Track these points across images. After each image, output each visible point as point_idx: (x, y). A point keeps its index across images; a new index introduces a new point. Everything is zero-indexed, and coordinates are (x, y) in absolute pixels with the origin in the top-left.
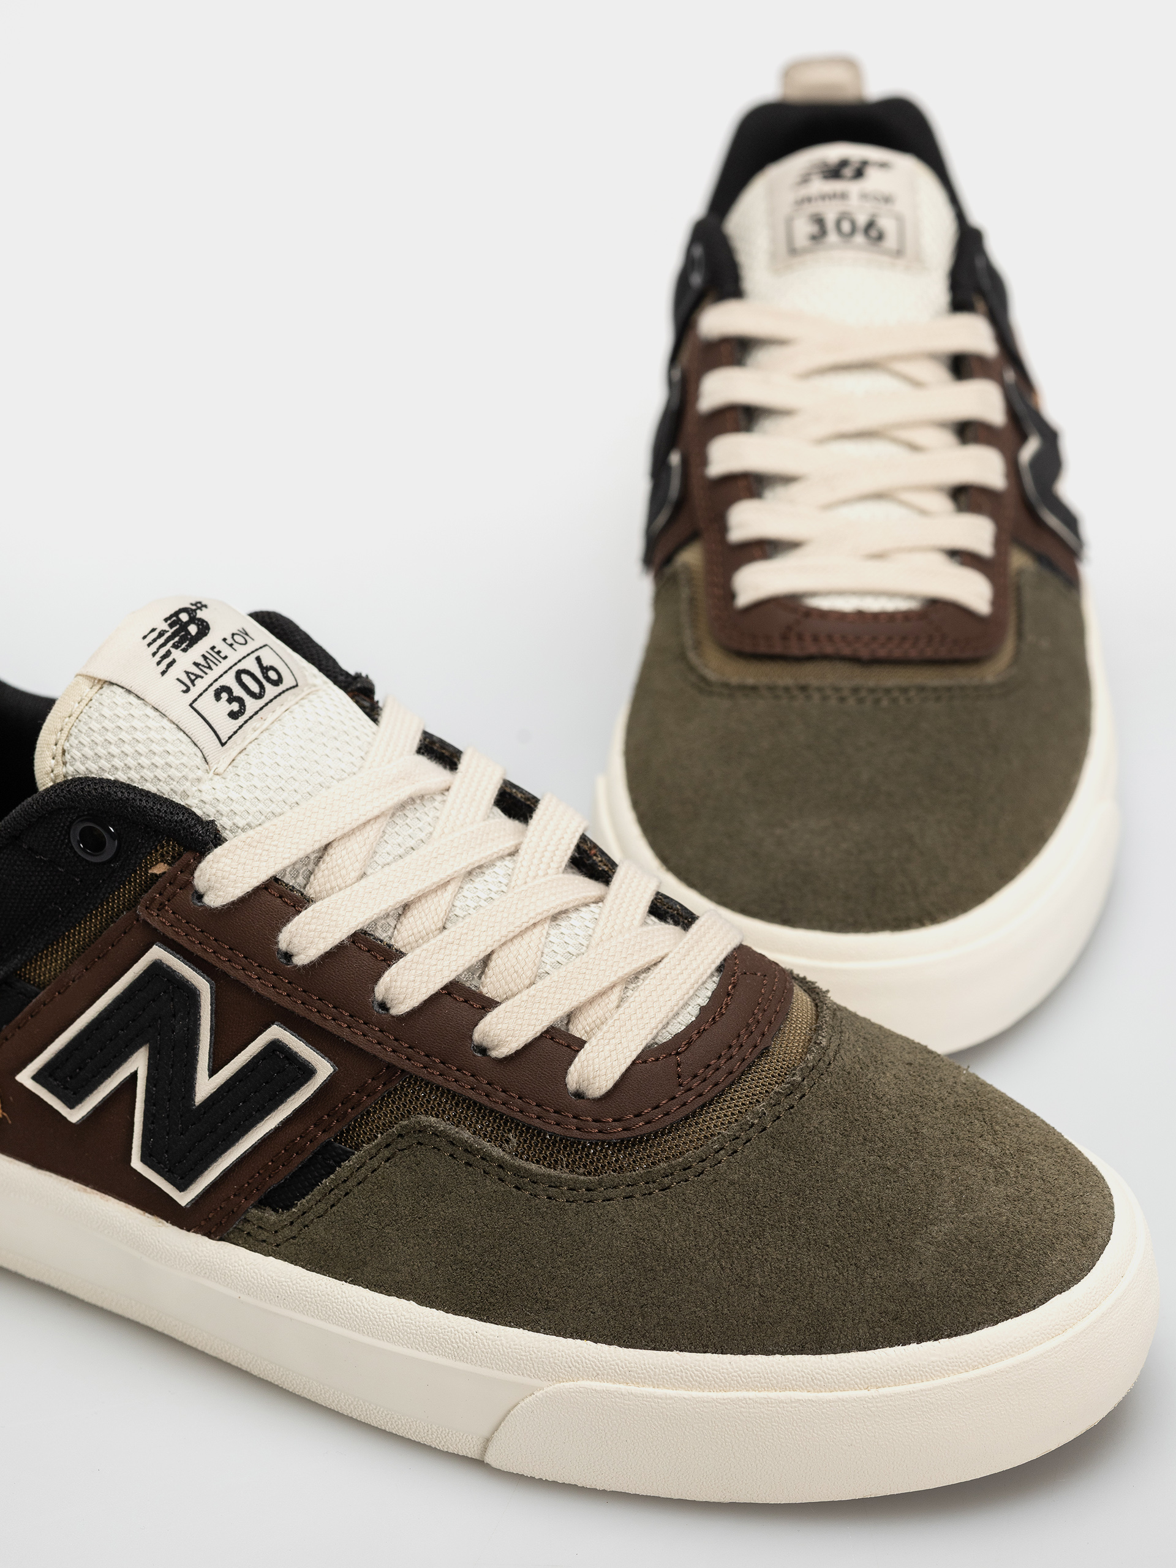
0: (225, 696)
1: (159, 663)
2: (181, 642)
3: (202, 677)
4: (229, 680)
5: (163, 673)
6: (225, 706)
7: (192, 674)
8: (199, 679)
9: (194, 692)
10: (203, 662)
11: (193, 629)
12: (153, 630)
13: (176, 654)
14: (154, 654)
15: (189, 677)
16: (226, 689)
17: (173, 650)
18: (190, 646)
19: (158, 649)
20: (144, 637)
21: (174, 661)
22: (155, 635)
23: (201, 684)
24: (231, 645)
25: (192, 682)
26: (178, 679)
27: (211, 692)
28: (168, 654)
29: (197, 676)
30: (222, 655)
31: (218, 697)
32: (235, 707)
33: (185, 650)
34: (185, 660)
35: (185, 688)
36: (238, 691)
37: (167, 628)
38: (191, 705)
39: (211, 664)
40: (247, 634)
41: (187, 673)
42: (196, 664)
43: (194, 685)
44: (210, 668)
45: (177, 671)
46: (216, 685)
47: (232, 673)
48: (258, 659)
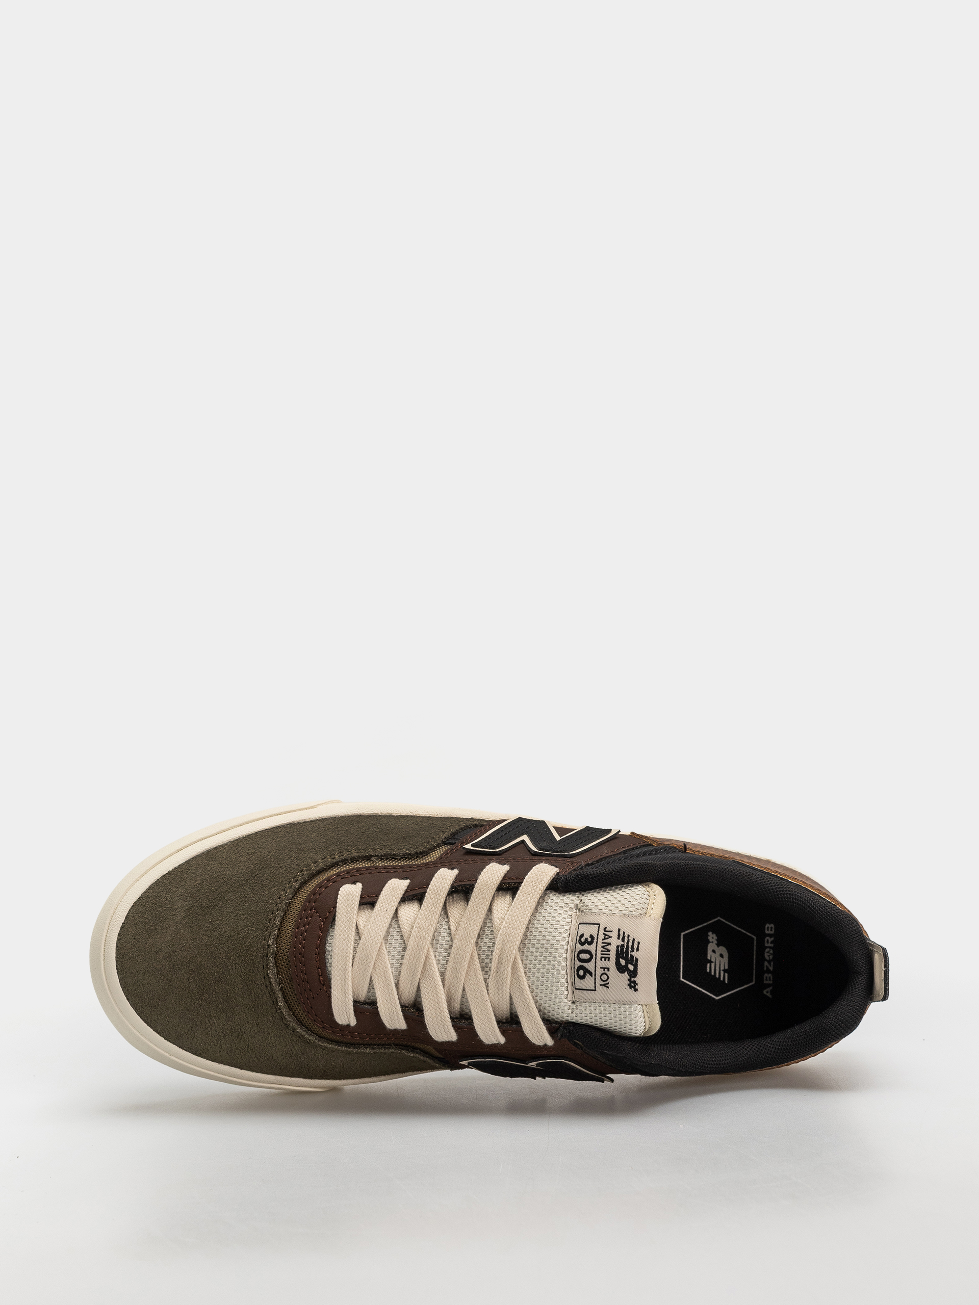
0: (589, 940)
1: (624, 933)
2: (622, 950)
3: (603, 940)
4: (592, 948)
5: (619, 930)
6: (587, 936)
7: (607, 938)
8: (603, 938)
9: (602, 931)
10: (607, 947)
11: (623, 962)
12: (638, 950)
13: (620, 942)
14: (629, 936)
15: (608, 936)
16: (590, 943)
17: (623, 943)
18: (617, 951)
19: (629, 940)
20: (639, 943)
21: (619, 938)
22: (635, 947)
23: (601, 936)
24: (604, 969)
25: (605, 935)
26: (612, 931)
27: (595, 936)
28: (623, 940)
29: (605, 939)
30: (603, 959)
31: (591, 936)
32: (583, 940)
33: (618, 947)
34: (615, 942)
35: (607, 929)
36: (586, 947)
37: (632, 953)
38: (599, 924)
39: (604, 950)
41: (610, 937)
42: (609, 944)
43: (604, 934)
44: (603, 947)
45: (614, 935)
46: (595, 941)
47: (593, 953)
48: (591, 974)
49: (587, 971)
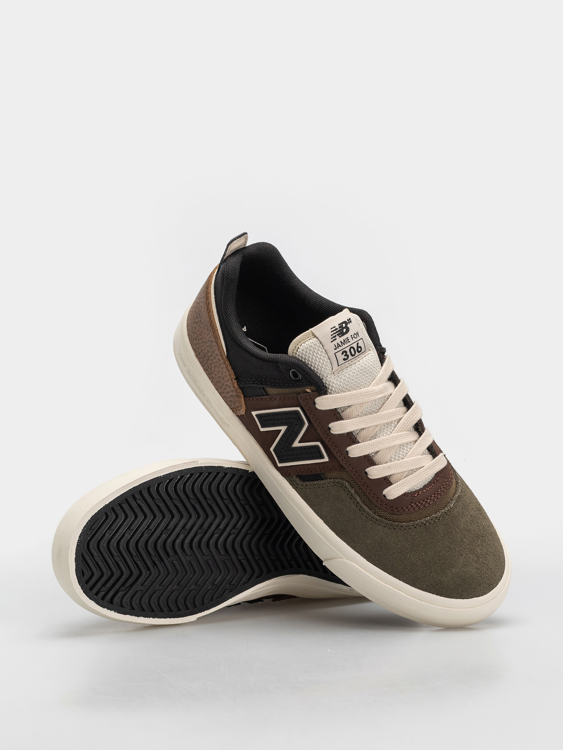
0: (344, 354)
1: (332, 338)
2: (340, 334)
4: (347, 349)
5: (332, 342)
6: (343, 357)
7: (339, 345)
8: (340, 347)
9: (338, 350)
10: (343, 342)
11: (345, 330)
12: (335, 327)
13: (337, 337)
14: (332, 335)
16: (346, 352)
17: (337, 335)
18: (342, 336)
19: (333, 334)
20: (331, 329)
21: (336, 339)
22: (334, 329)
23: (340, 348)
24: (352, 338)
25: (338, 347)
26: (335, 345)
27: (341, 352)
28: (335, 336)
29: (340, 346)
30: (349, 341)
31: (343, 354)
32: (346, 357)
33: (340, 337)
34: (339, 340)
35: (335, 348)
36: (348, 353)
37: (338, 328)
38: (335, 354)
39: (345, 343)
40: (358, 334)
41: (338, 344)
42: (341, 342)
43: (338, 348)
45: (335, 342)
46: (343, 350)
47: (349, 347)
48: (358, 344)
49: (358, 347)
